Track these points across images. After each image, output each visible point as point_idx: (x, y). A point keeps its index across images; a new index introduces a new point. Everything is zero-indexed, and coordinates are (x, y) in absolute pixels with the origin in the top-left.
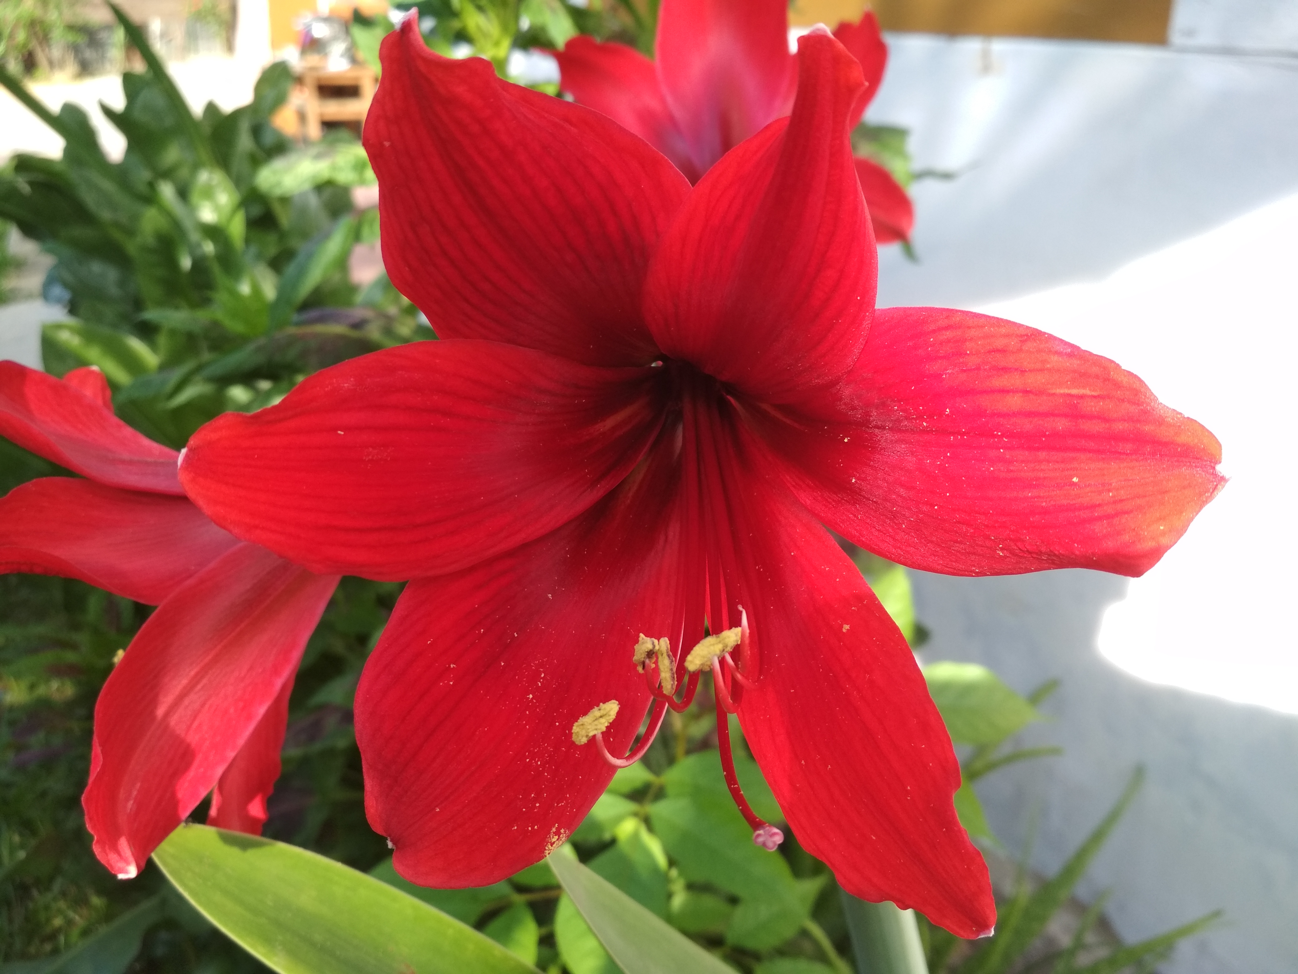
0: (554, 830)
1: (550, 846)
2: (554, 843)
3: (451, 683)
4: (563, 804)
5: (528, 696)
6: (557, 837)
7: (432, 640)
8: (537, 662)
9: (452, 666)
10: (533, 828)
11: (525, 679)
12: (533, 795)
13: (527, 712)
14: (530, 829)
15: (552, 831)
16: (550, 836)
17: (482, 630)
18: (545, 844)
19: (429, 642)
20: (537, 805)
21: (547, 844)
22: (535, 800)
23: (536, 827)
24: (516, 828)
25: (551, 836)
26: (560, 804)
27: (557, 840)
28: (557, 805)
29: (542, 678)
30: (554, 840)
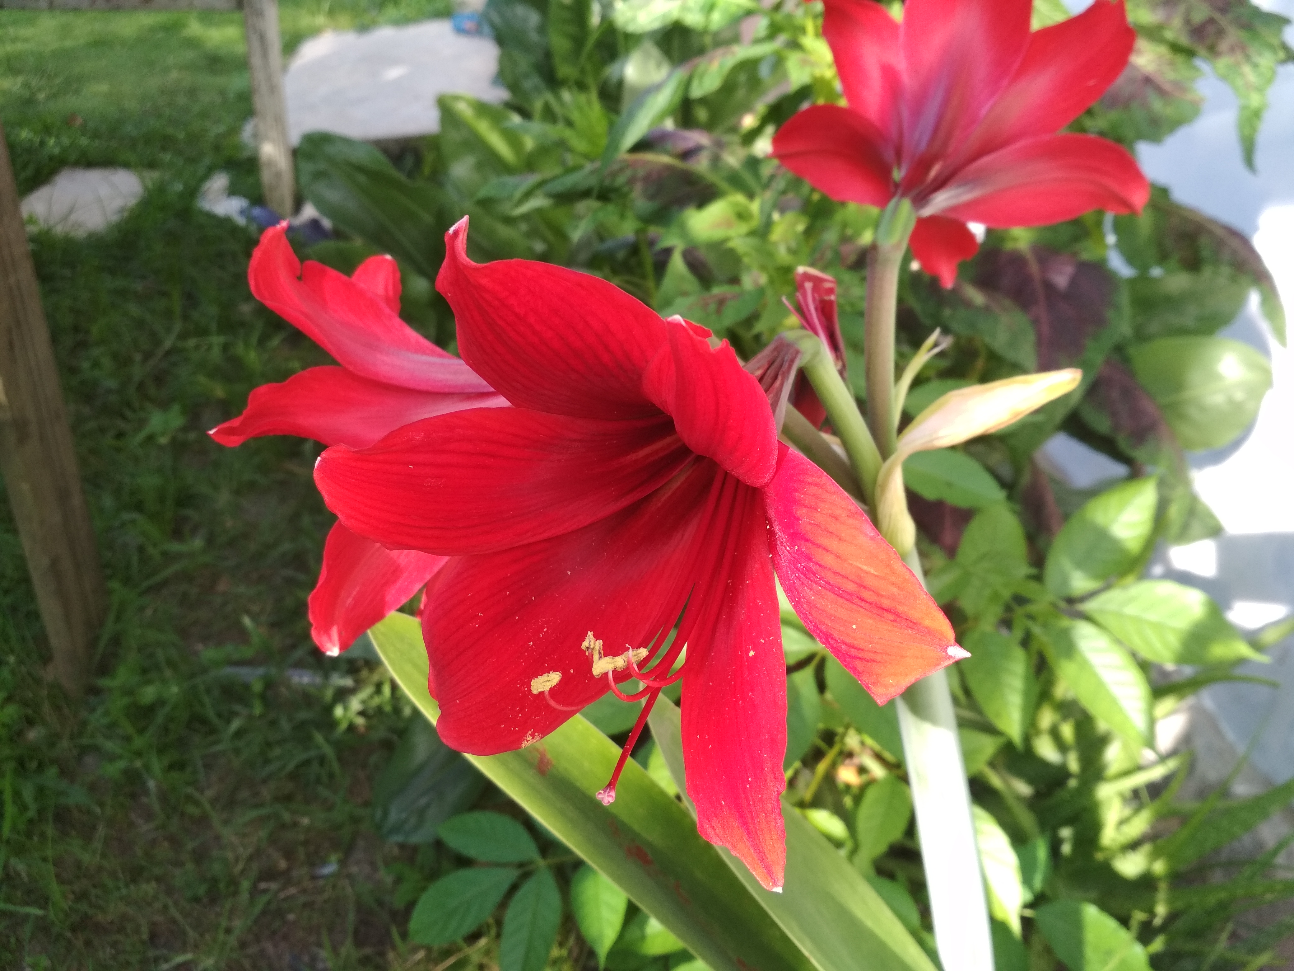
0: (530, 732)
1: (526, 742)
2: (529, 740)
3: (477, 626)
4: (539, 718)
5: (529, 643)
6: (532, 737)
7: (472, 594)
8: (545, 620)
9: (480, 614)
10: (514, 728)
11: (531, 631)
12: (518, 709)
13: (526, 654)
14: (512, 729)
15: (528, 733)
16: (526, 736)
17: (508, 593)
18: (522, 740)
19: (469, 595)
20: (520, 715)
21: (524, 740)
22: (519, 712)
23: (517, 729)
24: (503, 726)
25: (528, 736)
26: (537, 718)
27: (531, 739)
28: (535, 717)
29: (544, 632)
30: (528, 739)
